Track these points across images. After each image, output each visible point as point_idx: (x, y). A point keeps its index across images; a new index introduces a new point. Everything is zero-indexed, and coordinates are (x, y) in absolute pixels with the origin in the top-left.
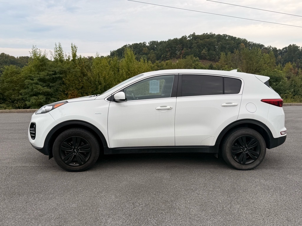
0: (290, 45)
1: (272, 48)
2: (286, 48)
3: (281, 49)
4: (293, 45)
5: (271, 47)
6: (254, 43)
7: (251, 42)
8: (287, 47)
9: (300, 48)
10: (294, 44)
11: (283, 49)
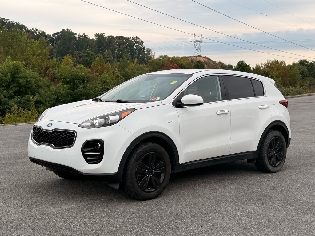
0: (64, 30)
1: (39, 32)
2: (57, 33)
3: (51, 34)
4: (67, 30)
5: (37, 30)
6: (10, 22)
7: (6, 19)
8: (59, 33)
9: (77, 35)
10: (69, 29)
11: (54, 34)
